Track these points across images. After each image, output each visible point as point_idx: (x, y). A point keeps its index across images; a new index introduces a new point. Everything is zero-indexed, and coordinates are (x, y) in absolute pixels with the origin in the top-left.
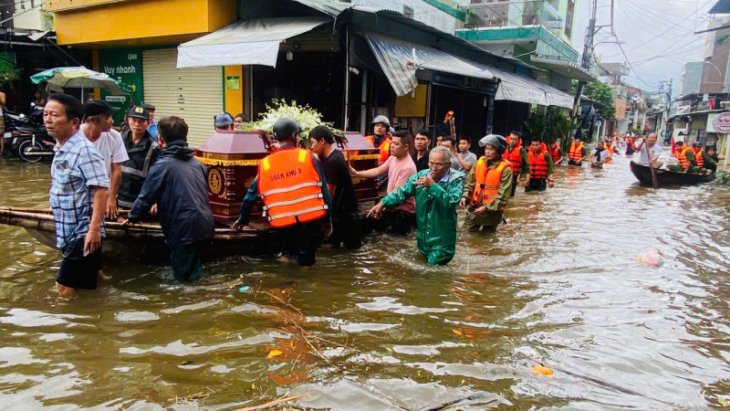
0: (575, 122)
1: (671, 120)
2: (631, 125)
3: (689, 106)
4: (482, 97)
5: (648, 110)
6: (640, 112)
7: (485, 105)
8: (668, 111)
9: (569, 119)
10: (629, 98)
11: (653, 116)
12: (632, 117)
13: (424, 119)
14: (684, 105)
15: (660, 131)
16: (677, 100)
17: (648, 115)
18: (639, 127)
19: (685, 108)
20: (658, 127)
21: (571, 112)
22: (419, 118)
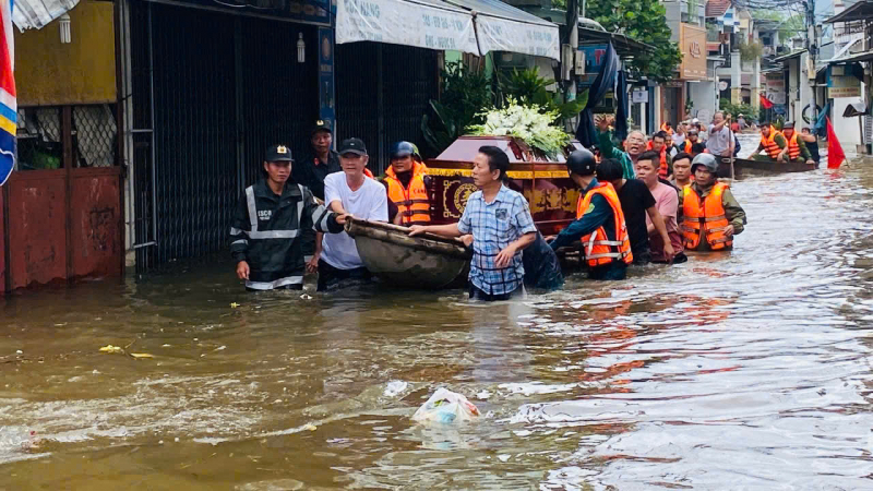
0: (573, 95)
1: (822, 76)
2: (726, 94)
3: (861, 36)
4: (291, 33)
5: (766, 51)
6: (745, 57)
7: (301, 57)
8: (814, 50)
9: (553, 87)
10: (711, 21)
11: (779, 68)
12: (725, 72)
13: (116, 109)
14: (848, 31)
15: (800, 106)
16: (833, 20)
17: (765, 64)
18: (747, 100)
19: (853, 38)
20: (792, 96)
21: (558, 69)
22: (97, 108)
